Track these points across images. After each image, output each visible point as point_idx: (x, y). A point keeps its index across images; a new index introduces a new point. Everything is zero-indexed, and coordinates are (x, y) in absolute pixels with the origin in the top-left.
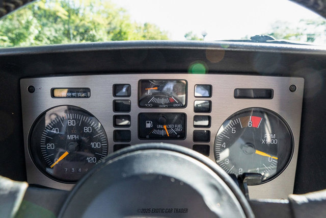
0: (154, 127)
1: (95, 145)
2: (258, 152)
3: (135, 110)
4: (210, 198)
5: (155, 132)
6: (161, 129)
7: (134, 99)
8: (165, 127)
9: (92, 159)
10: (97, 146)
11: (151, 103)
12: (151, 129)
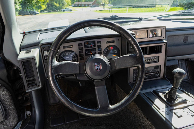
1: (74, 59)
2: (113, 55)
3: (84, 49)
4: (104, 60)
5: (88, 53)
7: (83, 46)
8: (91, 52)
12: (87, 53)
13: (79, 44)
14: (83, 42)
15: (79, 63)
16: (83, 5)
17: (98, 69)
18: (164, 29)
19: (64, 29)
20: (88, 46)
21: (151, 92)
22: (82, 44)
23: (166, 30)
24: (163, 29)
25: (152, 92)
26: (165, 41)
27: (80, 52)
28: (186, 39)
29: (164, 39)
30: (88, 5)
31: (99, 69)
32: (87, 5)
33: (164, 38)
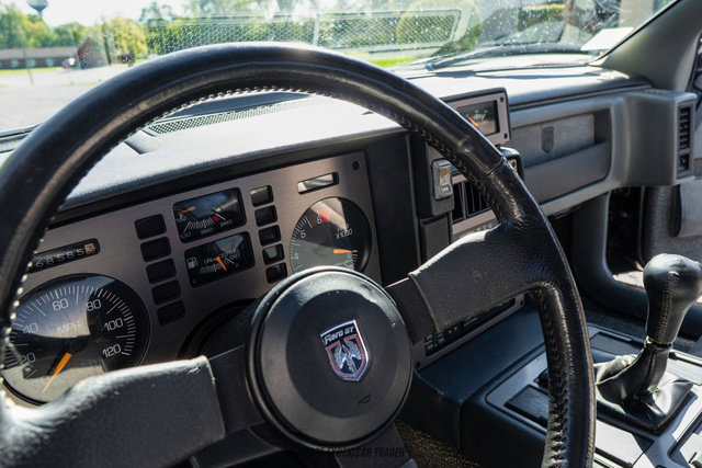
0: (201, 264)
1: (112, 325)
2: (336, 251)
3: (178, 248)
5: (203, 270)
6: (210, 264)
7: (172, 233)
8: (218, 259)
9: (113, 349)
10: (116, 325)
11: (188, 231)
12: (197, 268)
13: (137, 223)
14: (164, 207)
15: (202, 359)
16: (33, 63)
17: (351, 364)
18: (502, 100)
19: (17, 145)
20: (197, 225)
21: (530, 386)
22: (159, 218)
23: (510, 102)
24: (499, 102)
25: (536, 385)
26: (514, 152)
27: (153, 274)
28: (548, 136)
29: (505, 145)
30: (59, 62)
31: (357, 362)
32: (50, 62)
33: (508, 139)
